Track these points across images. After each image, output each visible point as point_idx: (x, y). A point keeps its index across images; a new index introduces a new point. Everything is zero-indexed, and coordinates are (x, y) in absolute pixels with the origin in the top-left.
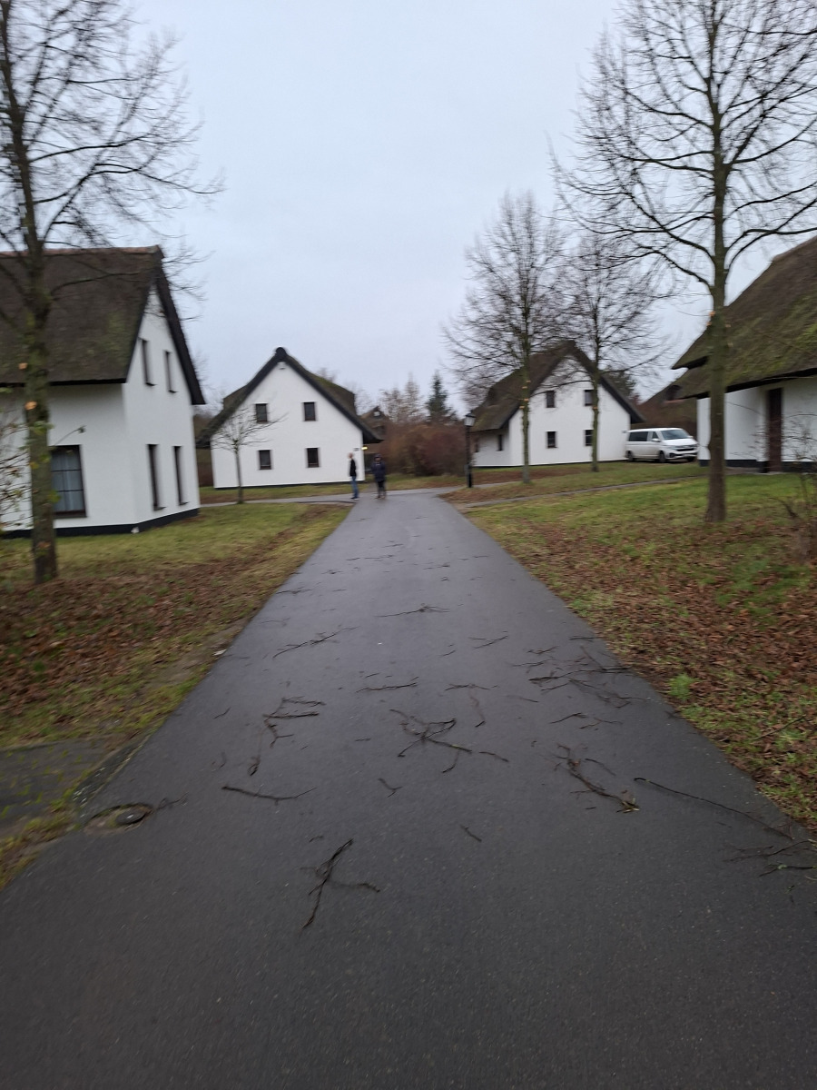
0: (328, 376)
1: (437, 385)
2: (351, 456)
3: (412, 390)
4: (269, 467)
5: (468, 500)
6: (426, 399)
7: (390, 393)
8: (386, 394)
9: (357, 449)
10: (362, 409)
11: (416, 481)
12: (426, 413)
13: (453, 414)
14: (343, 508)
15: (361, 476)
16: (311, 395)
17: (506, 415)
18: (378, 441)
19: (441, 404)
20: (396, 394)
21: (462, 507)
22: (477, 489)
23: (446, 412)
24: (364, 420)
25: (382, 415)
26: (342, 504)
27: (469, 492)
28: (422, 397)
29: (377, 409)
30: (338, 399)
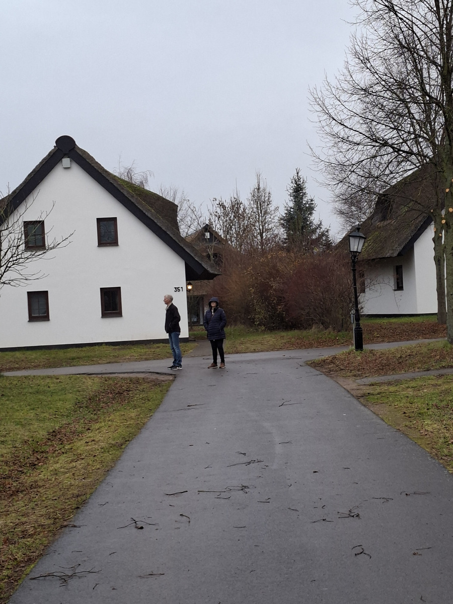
0: (137, 179)
1: (298, 191)
2: (169, 300)
3: (261, 200)
4: (45, 317)
5: (359, 371)
6: (282, 212)
7: (228, 204)
8: (222, 205)
9: (177, 289)
10: (187, 228)
11: (270, 338)
12: (282, 233)
13: (323, 234)
14: (156, 384)
15: (184, 332)
16: (110, 208)
17: (407, 233)
18: (211, 276)
19: (306, 219)
20: (236, 205)
21: (351, 384)
22: (371, 351)
23: (314, 231)
24: (190, 245)
25: (215, 236)
26: (154, 377)
27: (359, 357)
28: (277, 209)
29: (207, 228)
30: (150, 213)
